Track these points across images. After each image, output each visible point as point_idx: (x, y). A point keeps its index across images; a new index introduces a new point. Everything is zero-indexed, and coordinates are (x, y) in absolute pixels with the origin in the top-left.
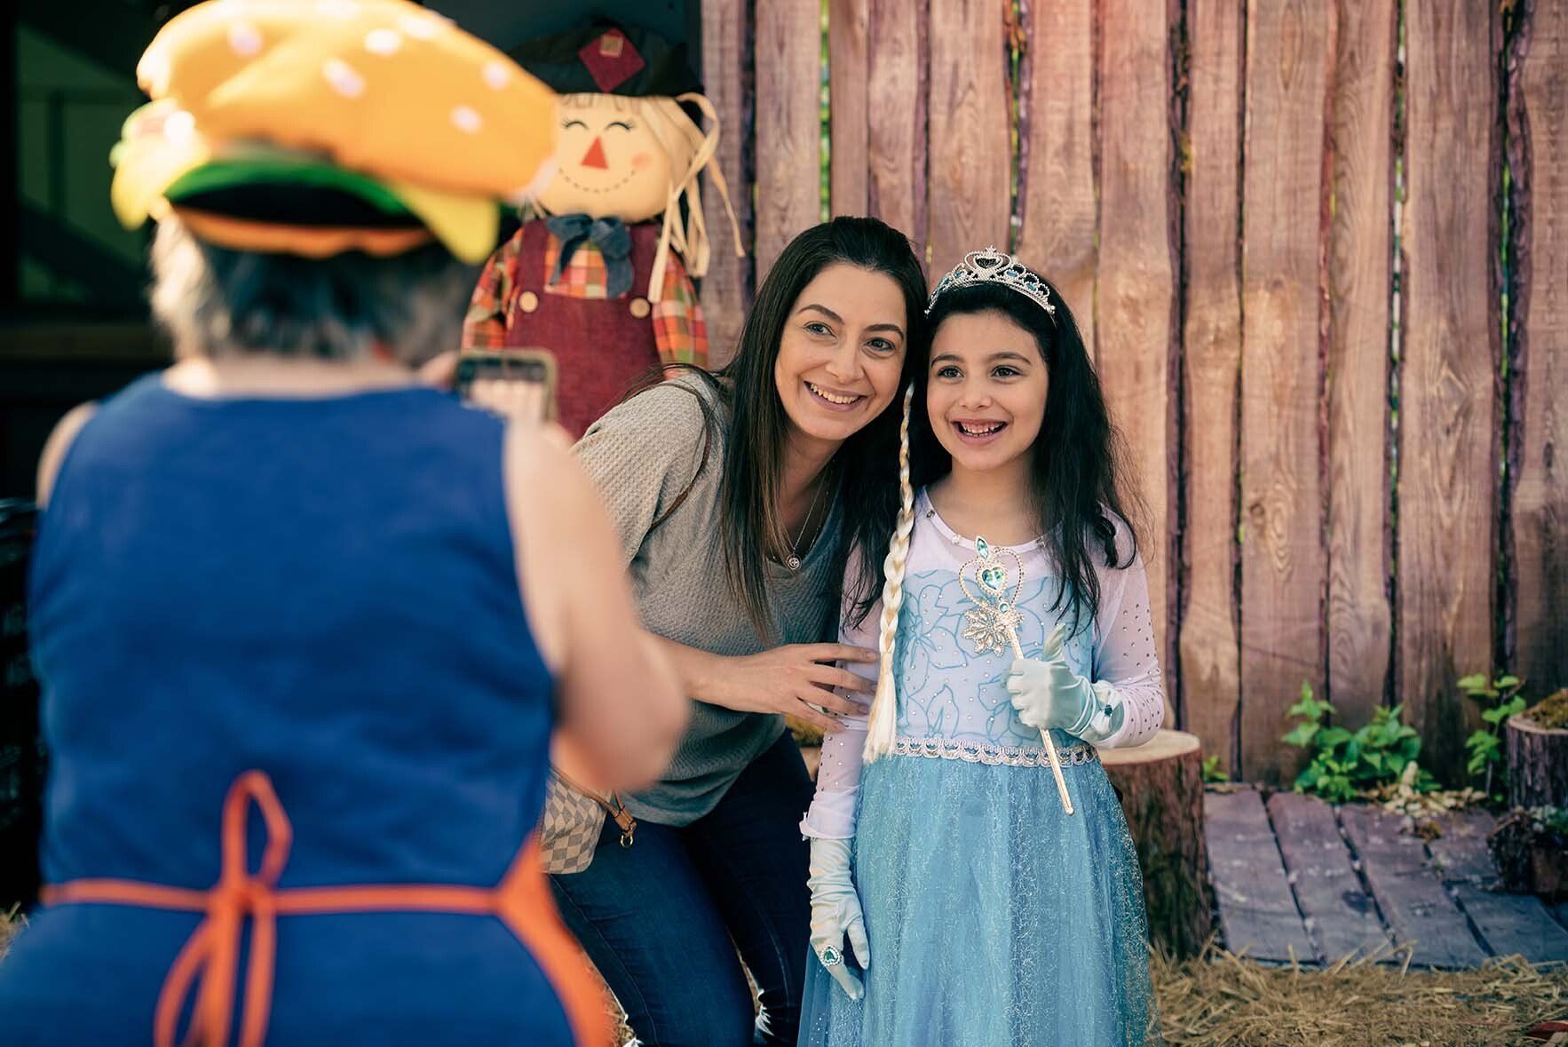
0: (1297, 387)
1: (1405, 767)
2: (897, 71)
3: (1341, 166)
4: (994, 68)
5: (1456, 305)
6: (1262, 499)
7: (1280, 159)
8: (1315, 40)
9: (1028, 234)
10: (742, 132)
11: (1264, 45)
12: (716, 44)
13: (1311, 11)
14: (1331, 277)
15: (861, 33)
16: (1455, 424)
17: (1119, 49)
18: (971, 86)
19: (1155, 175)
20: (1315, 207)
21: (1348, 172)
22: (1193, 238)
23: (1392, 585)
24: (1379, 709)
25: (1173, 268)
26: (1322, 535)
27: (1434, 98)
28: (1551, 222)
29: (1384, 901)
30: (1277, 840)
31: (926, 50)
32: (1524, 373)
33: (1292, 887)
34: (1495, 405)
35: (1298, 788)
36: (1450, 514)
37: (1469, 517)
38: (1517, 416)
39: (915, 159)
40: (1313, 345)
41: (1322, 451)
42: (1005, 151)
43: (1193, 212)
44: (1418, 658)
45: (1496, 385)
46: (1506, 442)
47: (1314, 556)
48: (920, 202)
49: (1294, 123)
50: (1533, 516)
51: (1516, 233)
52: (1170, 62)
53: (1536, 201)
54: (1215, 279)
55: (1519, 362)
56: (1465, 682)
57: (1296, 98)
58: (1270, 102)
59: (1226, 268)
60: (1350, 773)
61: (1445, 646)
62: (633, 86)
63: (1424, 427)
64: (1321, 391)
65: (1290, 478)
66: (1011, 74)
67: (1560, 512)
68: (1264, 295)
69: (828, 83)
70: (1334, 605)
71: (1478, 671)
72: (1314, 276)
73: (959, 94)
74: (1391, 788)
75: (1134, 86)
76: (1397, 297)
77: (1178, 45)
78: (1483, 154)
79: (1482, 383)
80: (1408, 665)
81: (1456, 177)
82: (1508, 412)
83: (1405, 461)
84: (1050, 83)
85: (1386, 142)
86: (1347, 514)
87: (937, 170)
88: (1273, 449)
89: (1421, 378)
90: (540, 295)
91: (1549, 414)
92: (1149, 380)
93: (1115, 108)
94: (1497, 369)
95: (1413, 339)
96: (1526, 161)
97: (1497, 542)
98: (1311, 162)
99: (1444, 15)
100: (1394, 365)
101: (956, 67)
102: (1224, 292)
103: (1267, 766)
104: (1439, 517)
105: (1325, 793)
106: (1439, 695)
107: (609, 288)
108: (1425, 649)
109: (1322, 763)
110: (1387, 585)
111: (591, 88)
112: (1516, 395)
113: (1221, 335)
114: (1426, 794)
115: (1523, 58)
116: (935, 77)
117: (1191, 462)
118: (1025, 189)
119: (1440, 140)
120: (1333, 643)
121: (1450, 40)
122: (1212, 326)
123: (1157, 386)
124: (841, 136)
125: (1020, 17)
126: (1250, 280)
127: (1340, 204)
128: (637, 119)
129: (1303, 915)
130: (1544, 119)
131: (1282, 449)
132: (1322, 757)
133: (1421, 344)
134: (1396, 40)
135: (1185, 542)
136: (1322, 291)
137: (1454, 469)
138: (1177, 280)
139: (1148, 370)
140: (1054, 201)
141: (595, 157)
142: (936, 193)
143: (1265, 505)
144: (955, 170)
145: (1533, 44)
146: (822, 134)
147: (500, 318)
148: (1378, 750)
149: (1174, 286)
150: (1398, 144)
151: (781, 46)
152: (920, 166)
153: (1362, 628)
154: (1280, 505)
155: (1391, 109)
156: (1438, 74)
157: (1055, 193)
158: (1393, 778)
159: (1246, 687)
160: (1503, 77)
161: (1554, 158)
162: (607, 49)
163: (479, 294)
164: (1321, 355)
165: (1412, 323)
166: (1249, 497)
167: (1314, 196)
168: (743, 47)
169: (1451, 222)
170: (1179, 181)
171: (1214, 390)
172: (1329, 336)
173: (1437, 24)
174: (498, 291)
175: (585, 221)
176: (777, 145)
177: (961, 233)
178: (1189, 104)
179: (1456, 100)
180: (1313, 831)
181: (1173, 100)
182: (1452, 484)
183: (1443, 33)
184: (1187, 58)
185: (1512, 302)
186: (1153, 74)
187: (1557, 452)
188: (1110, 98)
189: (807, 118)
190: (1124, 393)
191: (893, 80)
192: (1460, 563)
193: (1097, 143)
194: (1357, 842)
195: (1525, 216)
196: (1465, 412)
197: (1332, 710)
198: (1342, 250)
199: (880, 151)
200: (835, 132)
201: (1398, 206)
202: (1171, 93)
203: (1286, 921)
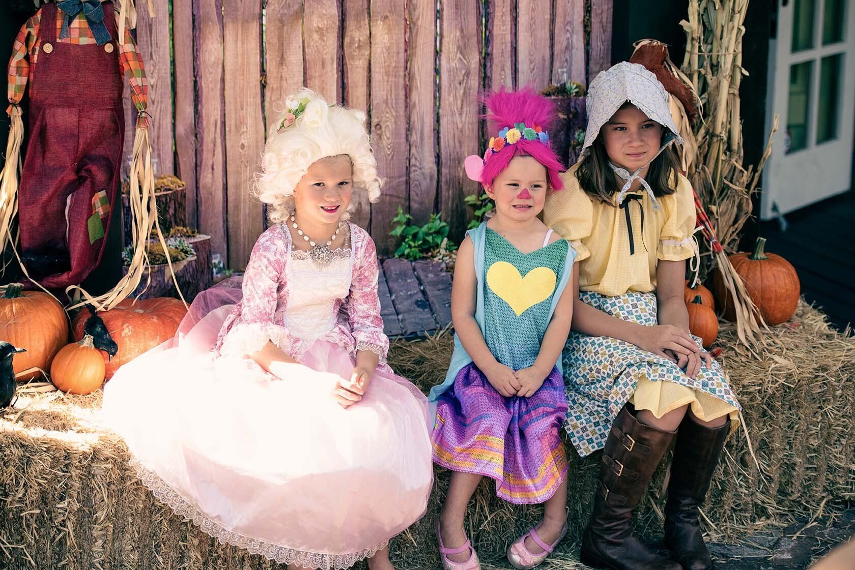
0: (395, 67)
1: (442, 241)
5: (463, 24)
6: (380, 122)
14: (410, 13)
16: (463, 80)
23: (438, 157)
24: (432, 215)
25: (338, 12)
26: (407, 135)
29: (433, 303)
30: (386, 281)
32: (492, 55)
33: (393, 301)
34: (480, 70)
35: (397, 256)
36: (461, 122)
37: (469, 123)
38: (489, 75)
40: (402, 46)
41: (406, 97)
44: (448, 190)
45: (480, 61)
46: (484, 87)
47: (404, 147)
54: (357, 16)
55: (490, 49)
56: (467, 199)
59: (363, 11)
60: (419, 246)
61: (459, 183)
63: (451, 82)
64: (406, 68)
65: (392, 110)
68: (380, 23)
70: (413, 169)
71: (473, 193)
72: (402, 13)
74: (437, 251)
76: (438, 21)
79: (474, 60)
80: (444, 193)
82: (485, 73)
83: (442, 98)
86: (418, 125)
88: (385, 97)
89: (449, 59)
90: (54, 44)
91: (503, 73)
92: (329, 67)
94: (481, 53)
95: (445, 41)
97: (481, 134)
100: (437, 54)
102: (362, 22)
103: (383, 247)
104: (457, 124)
105: (408, 257)
106: (457, 206)
108: (451, 185)
109: (407, 243)
110: (436, 157)
112: (488, 64)
113: (361, 44)
114: (451, 252)
120: (412, 186)
122: (357, 39)
123: (332, 69)
126: (374, 16)
129: (398, 314)
131: (389, 97)
132: (407, 240)
133: (449, 43)
136: (406, 20)
137: (462, 101)
138: (340, 18)
139: (328, 62)
143: (381, 124)
147: (28, 58)
148: (431, 234)
149: (339, 20)
153: (425, 179)
154: (388, 123)
158: (437, 246)
159: (373, 211)
163: (19, 45)
164: (406, 51)
165: (445, 34)
166: (375, 120)
171: (358, 70)
172: (409, 42)
175: (79, 3)
180: (403, 275)
182: (462, 108)
185: (487, 21)
190: (317, 74)
192: (465, 144)
194: (422, 277)
196: (467, 74)
197: (411, 218)
203: (390, 317)
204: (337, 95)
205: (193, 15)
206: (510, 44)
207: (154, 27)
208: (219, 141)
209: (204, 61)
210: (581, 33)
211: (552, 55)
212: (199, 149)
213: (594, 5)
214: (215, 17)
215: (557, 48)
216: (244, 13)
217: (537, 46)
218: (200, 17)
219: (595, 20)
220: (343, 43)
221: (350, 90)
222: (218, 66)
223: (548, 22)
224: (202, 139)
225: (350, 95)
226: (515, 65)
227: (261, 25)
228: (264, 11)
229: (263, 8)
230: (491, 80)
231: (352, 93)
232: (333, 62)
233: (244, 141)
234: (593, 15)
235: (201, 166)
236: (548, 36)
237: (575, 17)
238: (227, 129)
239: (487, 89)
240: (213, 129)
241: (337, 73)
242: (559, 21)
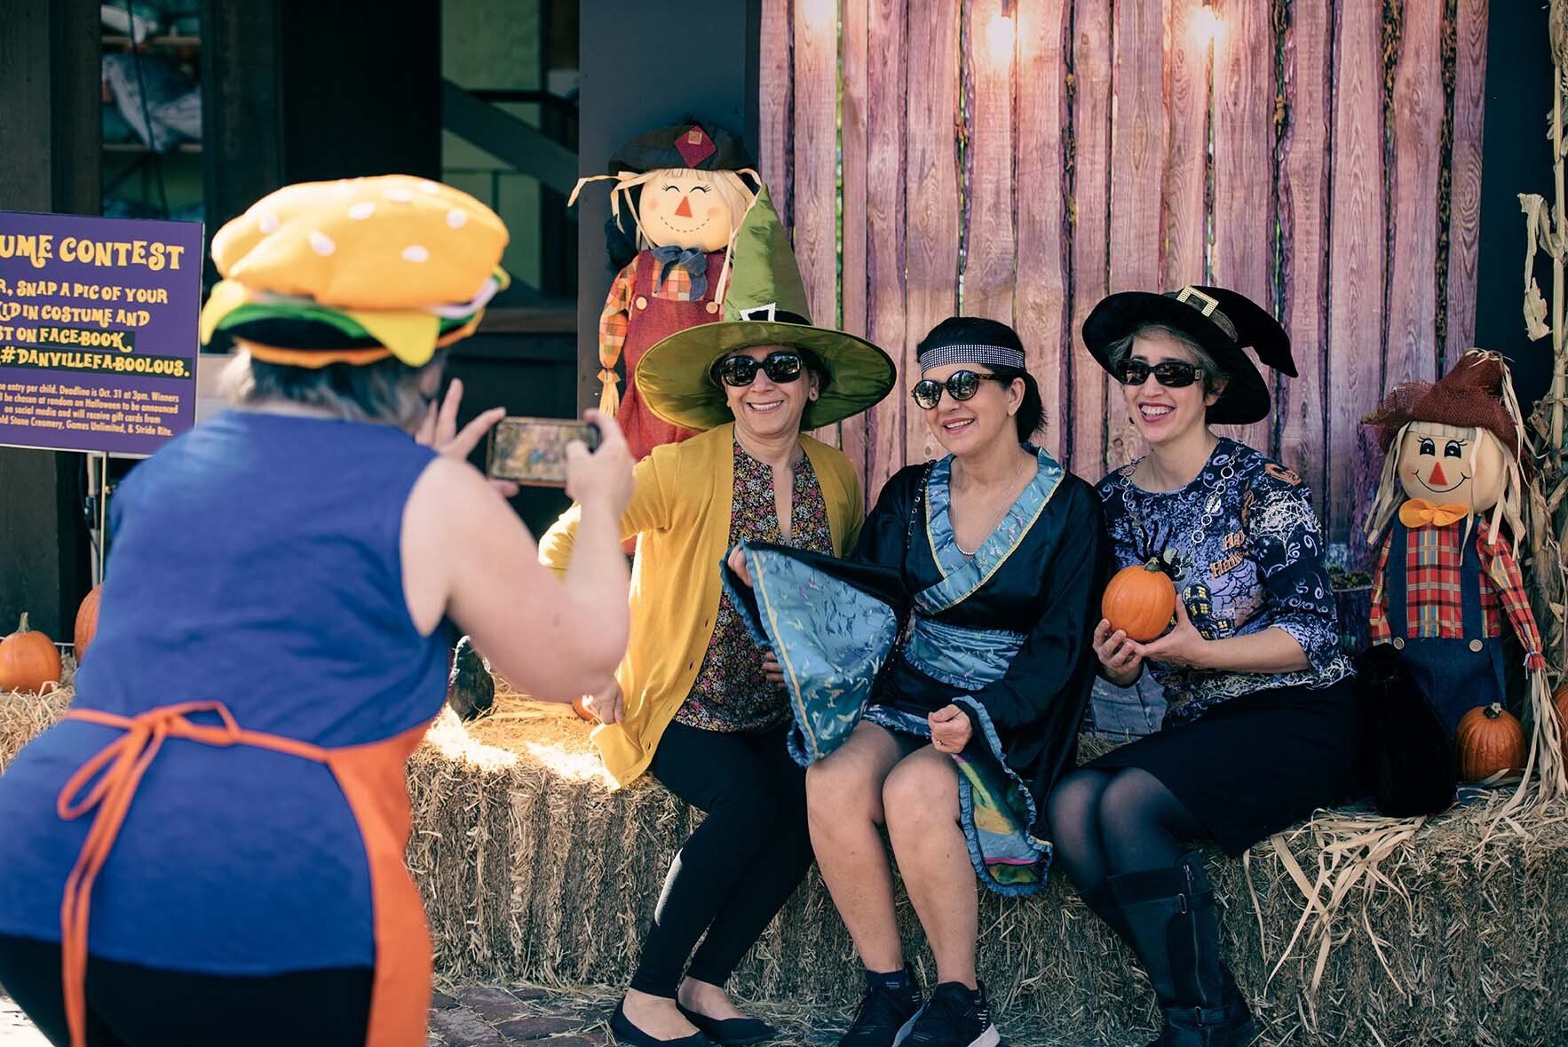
2: (885, 154)
3: (1172, 220)
4: (949, 152)
6: (1122, 435)
7: (1133, 215)
8: (1155, 138)
9: (971, 260)
10: (785, 194)
11: (1123, 141)
12: (770, 137)
13: (1152, 120)
15: (863, 130)
17: (1029, 142)
18: (933, 164)
19: (1053, 224)
20: (1156, 246)
21: (1177, 224)
22: (1077, 266)
25: (1064, 285)
27: (1232, 177)
28: (1306, 259)
31: (905, 141)
38: (1285, 385)
39: (897, 212)
42: (956, 207)
43: (1077, 249)
48: (901, 239)
49: (1142, 190)
50: (1294, 450)
51: (1284, 265)
52: (1063, 151)
53: (1297, 245)
54: (1091, 292)
57: (1144, 176)
58: (1127, 178)
59: (1098, 285)
62: (708, 164)
66: (959, 157)
67: (1311, 448)
69: (841, 162)
73: (926, 170)
75: (1039, 166)
77: (1067, 140)
78: (1263, 214)
81: (1246, 229)
82: (1278, 383)
84: (985, 164)
85: (1201, 204)
87: (911, 220)
90: (649, 299)
91: (1304, 384)
92: (1049, 358)
93: (1026, 180)
96: (1290, 218)
98: (1153, 216)
99: (1238, 124)
101: (924, 152)
107: (691, 295)
111: (681, 165)
115: (1288, 153)
116: (910, 159)
117: (1075, 411)
118: (969, 232)
119: (1236, 205)
121: (1242, 140)
123: (1054, 362)
124: (849, 196)
125: (966, 120)
127: (1172, 245)
128: (712, 186)
130: (1302, 195)
134: (1208, 139)
135: (1072, 463)
138: (1067, 293)
139: (1048, 350)
140: (988, 240)
141: (684, 210)
142: (911, 234)
143: (1123, 440)
144: (923, 219)
145: (1294, 144)
146: (837, 195)
147: (625, 313)
149: (1065, 296)
150: (1209, 207)
151: (811, 138)
152: (900, 216)
154: (1132, 439)
155: (1204, 184)
156: (1234, 162)
157: (988, 235)
160: (1277, 165)
161: (1308, 218)
162: (692, 140)
163: (610, 297)
166: (1113, 434)
167: (1156, 237)
168: (786, 139)
169: (1243, 258)
170: (1068, 228)
173: (1233, 129)
174: (623, 297)
175: (678, 251)
176: (808, 202)
177: (927, 260)
178: (1074, 179)
179: (1246, 179)
181: (1064, 175)
183: (1237, 135)
184: (1073, 148)
185: (1281, 310)
186: (1051, 159)
187: (1310, 409)
188: (1023, 174)
189: (827, 186)
191: (883, 160)
193: (1015, 202)
195: (1289, 255)
198: (1173, 275)
199: (875, 206)
200: (845, 195)
201: (1209, 246)
202: (1063, 171)
203: (1133, 708)
204: (1060, 396)
205: (868, 278)
206: (1317, 344)
207: (816, 290)
208: (897, 440)
209: (880, 337)
210: (1432, 338)
211: (1383, 366)
212: (871, 448)
213: (1451, 298)
214: (894, 279)
215: (1391, 357)
216: (933, 278)
217: (1361, 351)
218: (876, 280)
219: (1453, 322)
220: (1070, 328)
221: (1079, 390)
222: (898, 344)
223: (1377, 318)
224: (875, 435)
225: (1078, 395)
226: (1326, 375)
227: (958, 295)
228: (962, 278)
229: (960, 273)
230: (1287, 392)
231: (1081, 394)
232: (1055, 351)
233: (928, 444)
234: (1449, 313)
235: (872, 470)
236: (1377, 337)
237: (1423, 316)
238: (909, 426)
239: (1281, 406)
240: (889, 425)
241: (1060, 366)
242: (1395, 317)
